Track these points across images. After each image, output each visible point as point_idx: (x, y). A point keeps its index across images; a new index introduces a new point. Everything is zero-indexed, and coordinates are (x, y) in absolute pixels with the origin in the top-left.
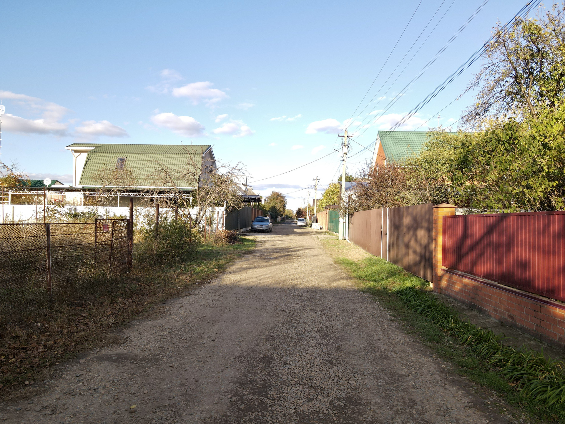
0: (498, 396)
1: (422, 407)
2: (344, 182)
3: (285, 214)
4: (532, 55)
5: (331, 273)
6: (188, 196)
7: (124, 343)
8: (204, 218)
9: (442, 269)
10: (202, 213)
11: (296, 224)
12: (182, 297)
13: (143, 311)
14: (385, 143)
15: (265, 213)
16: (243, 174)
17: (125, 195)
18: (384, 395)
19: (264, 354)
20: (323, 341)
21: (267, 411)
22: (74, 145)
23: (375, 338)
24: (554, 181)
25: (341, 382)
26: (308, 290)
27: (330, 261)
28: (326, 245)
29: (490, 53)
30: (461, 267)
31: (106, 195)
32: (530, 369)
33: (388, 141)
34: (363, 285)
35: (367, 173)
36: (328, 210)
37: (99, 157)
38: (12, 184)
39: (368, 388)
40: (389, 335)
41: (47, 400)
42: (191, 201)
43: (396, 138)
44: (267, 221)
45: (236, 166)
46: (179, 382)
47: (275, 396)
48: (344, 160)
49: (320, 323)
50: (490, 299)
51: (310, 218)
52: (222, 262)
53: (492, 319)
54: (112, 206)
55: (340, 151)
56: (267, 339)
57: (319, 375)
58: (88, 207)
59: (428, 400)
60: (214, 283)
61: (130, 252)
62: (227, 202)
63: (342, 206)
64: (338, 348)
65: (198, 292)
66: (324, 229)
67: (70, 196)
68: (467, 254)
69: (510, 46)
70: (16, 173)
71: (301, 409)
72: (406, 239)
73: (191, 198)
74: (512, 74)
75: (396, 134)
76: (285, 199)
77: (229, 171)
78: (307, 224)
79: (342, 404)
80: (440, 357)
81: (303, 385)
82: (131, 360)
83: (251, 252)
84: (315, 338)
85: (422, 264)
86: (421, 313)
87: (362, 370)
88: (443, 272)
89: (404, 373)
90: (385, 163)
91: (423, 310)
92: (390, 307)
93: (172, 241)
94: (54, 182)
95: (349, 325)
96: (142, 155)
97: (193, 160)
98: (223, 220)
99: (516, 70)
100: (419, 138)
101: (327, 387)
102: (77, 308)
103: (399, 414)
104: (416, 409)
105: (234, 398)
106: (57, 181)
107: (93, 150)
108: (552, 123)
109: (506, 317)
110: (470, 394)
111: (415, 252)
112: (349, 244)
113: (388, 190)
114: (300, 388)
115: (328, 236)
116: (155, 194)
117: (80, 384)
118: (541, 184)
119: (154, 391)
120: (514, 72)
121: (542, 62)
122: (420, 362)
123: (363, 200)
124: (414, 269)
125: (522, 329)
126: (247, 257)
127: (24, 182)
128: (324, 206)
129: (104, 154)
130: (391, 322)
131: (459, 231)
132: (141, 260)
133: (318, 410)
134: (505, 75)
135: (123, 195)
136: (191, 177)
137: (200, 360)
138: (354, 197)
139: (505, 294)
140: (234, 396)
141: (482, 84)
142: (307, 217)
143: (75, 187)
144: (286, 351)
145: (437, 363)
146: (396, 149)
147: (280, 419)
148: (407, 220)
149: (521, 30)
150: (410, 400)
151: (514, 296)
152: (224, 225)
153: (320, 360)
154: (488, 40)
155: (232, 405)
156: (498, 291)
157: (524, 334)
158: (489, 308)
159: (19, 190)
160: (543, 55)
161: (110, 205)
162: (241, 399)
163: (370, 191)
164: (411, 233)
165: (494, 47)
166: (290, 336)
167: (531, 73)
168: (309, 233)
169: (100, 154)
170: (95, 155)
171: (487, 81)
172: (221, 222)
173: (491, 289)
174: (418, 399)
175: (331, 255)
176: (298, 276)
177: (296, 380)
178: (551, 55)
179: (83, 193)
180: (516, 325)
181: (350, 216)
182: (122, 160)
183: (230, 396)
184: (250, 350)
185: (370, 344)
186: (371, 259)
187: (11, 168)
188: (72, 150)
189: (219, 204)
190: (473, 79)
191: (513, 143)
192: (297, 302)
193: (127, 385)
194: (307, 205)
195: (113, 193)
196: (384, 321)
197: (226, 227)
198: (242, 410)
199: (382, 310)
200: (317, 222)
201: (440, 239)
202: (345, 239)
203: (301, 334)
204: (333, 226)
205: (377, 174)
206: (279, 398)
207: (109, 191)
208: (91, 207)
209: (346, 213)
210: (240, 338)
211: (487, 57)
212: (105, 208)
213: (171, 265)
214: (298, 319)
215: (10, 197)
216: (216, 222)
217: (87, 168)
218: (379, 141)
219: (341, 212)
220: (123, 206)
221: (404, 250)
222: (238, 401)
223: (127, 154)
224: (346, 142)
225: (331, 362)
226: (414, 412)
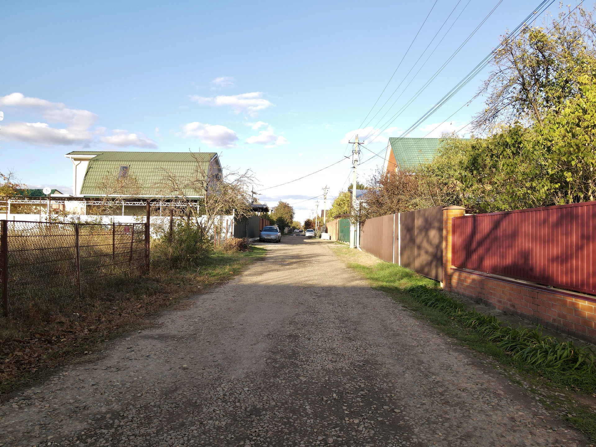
0: (494, 359)
1: (429, 365)
2: (354, 190)
3: (293, 225)
4: (538, 62)
5: (346, 276)
6: (195, 205)
7: (161, 327)
8: (212, 227)
9: (451, 269)
10: (210, 222)
11: (305, 235)
12: (203, 294)
13: (170, 305)
14: (396, 150)
15: (272, 223)
16: (252, 182)
17: (130, 204)
18: (396, 358)
19: (290, 334)
20: (341, 325)
21: (299, 368)
22: (73, 153)
23: (389, 322)
24: (556, 183)
25: (359, 351)
26: (323, 288)
27: (343, 266)
28: (337, 253)
29: (498, 60)
30: (469, 265)
31: (110, 204)
32: (524, 341)
33: (400, 148)
34: (375, 284)
35: (378, 180)
36: (338, 219)
37: (101, 166)
38: (10, 193)
39: (382, 354)
40: (401, 320)
41: (108, 362)
42: (198, 209)
43: (407, 144)
44: (276, 231)
45: (246, 174)
46: (219, 351)
47: (304, 359)
48: (354, 167)
49: (337, 312)
50: (494, 291)
51: (319, 229)
52: (236, 266)
53: (497, 310)
54: (117, 214)
55: (351, 157)
56: (291, 324)
57: (340, 347)
58: (92, 216)
59: (433, 361)
60: (232, 283)
61: (147, 256)
62: (236, 210)
63: (353, 213)
64: (355, 330)
65: (218, 290)
66: (334, 239)
67: (70, 206)
68: (475, 250)
69: (517, 53)
70: (13, 182)
71: (327, 367)
72: (418, 240)
73: (198, 206)
74: (518, 80)
75: (408, 141)
76: (292, 210)
77: (238, 178)
78: (315, 236)
79: (361, 364)
80: (446, 335)
81: (327, 353)
82: (171, 338)
83: (263, 259)
84: (334, 323)
85: (434, 263)
86: (430, 306)
87: (377, 343)
88: (452, 271)
89: (414, 345)
90: (397, 170)
91: (432, 304)
92: (401, 301)
93: (187, 245)
94: (53, 191)
95: (364, 313)
96: (145, 163)
97: (201, 168)
98: (232, 228)
99: (522, 77)
100: (431, 145)
101: (347, 354)
102: (107, 302)
103: (409, 369)
104: (423, 366)
105: (269, 361)
106: (56, 190)
107: (94, 158)
108: (555, 128)
109: (509, 307)
110: (470, 357)
111: (427, 252)
112: (360, 252)
113: (400, 197)
114: (325, 354)
115: (339, 245)
116: (161, 203)
117: (133, 353)
118: (543, 186)
119: (199, 357)
120: (521, 80)
121: (548, 69)
122: (428, 338)
123: (375, 208)
124: (426, 270)
125: (522, 316)
126: (259, 263)
127: (21, 192)
128: (334, 215)
129: (106, 162)
130: (402, 311)
131: (469, 229)
132: (157, 264)
133: (341, 367)
134: (513, 81)
135: (127, 204)
136: (199, 185)
137: (233, 337)
138: (364, 205)
139: (508, 286)
140: (268, 359)
141: (490, 90)
142: (316, 228)
143: (75, 196)
144: (309, 331)
145: (444, 339)
146: (407, 156)
147: (310, 373)
148: (419, 222)
149: (528, 38)
150: (419, 361)
151: (515, 287)
152: (233, 234)
153: (339, 337)
154: (495, 47)
155: (268, 365)
156: (502, 283)
157: (524, 320)
158: (493, 300)
159: (18, 199)
160: (549, 62)
161: (115, 213)
162: (275, 361)
163: (382, 198)
164: (423, 234)
165: (502, 54)
166: (311, 321)
167: (538, 80)
168: (318, 243)
169: (102, 162)
170: (97, 163)
171: (495, 87)
172: (230, 231)
173: (496, 282)
174: (425, 360)
175: (343, 261)
176: (312, 278)
177: (320, 349)
178: (556, 62)
179: (86, 202)
180: (517, 313)
181: (361, 224)
182: (125, 169)
183: (265, 359)
184: (277, 330)
185: (384, 326)
186: (383, 264)
187: (8, 177)
188: (72, 158)
189: (228, 212)
190: (482, 85)
191: (519, 147)
192: (314, 297)
193: (175, 354)
194: (315, 215)
195: (117, 202)
196: (397, 310)
197: (234, 236)
198: (278, 368)
199: (395, 303)
200: (326, 232)
201: (450, 238)
202: (356, 248)
203: (321, 320)
204: (343, 235)
205: (389, 180)
206: (307, 361)
207: (113, 199)
208: (95, 216)
209: (357, 221)
210: (266, 323)
211: (495, 63)
212: (110, 217)
213: (185, 268)
214: (316, 310)
215: (9, 206)
216: (225, 231)
217: (88, 177)
218: (390, 147)
219: (353, 220)
220: (128, 215)
221: (416, 251)
222: (273, 362)
223: (130, 162)
224: (357, 149)
225: (350, 339)
226: (422, 368)
